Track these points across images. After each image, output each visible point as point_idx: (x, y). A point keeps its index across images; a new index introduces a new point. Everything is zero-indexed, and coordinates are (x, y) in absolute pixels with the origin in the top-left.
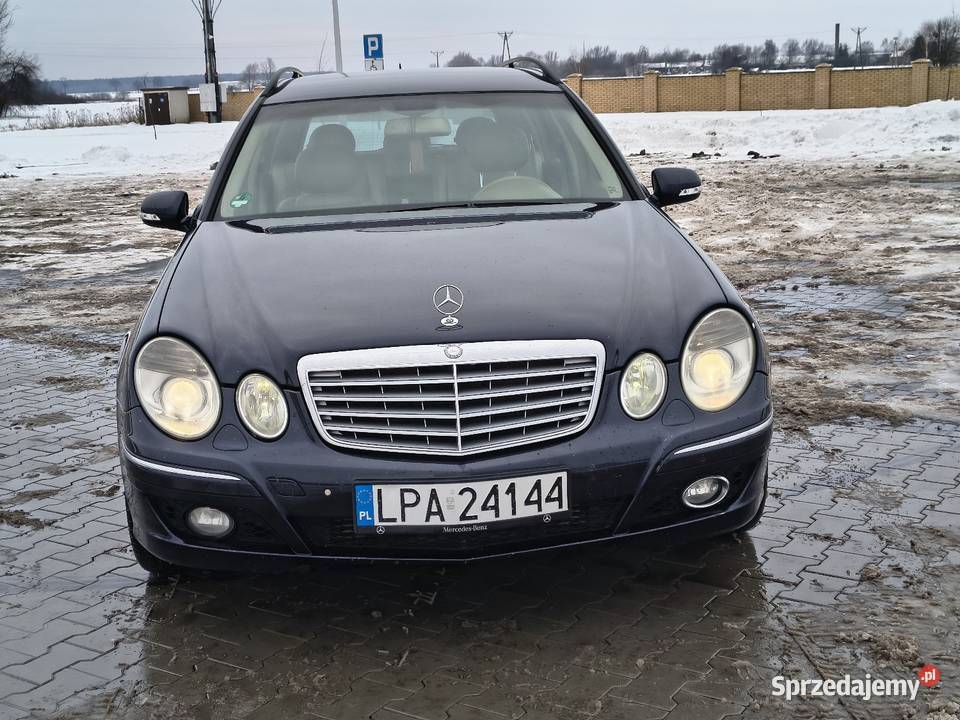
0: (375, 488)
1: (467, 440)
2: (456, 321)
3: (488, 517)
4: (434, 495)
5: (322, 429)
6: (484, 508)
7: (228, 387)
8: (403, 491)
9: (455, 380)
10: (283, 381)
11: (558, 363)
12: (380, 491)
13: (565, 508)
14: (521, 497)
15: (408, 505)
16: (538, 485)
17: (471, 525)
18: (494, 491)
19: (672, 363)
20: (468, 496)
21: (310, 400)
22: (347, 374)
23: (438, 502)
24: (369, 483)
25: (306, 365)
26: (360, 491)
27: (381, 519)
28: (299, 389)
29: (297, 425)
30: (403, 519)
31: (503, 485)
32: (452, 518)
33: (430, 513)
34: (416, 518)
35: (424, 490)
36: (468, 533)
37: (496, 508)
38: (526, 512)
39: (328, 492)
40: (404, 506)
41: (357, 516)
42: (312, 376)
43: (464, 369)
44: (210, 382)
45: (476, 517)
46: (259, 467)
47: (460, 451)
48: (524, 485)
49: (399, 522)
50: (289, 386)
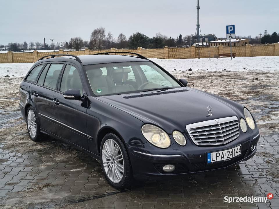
0: (211, 153)
2: (212, 115)
4: (223, 153)
8: (217, 153)
12: (212, 154)
15: (218, 156)
17: (229, 159)
23: (223, 155)
24: (210, 153)
26: (208, 155)
27: (212, 161)
30: (217, 160)
33: (222, 158)
34: (219, 159)
35: (221, 152)
38: (236, 155)
39: (200, 156)
40: (217, 157)
49: (216, 161)
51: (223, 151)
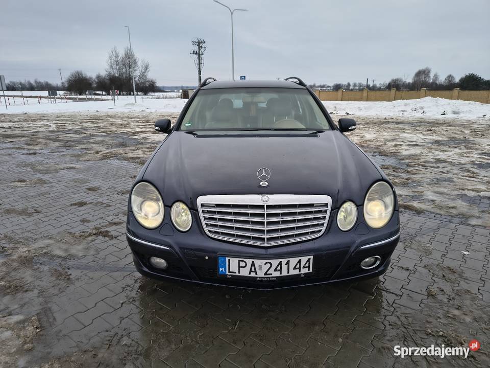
0: (227, 259)
1: (269, 239)
2: (267, 183)
3: (277, 274)
4: (253, 264)
5: (206, 229)
6: (275, 270)
7: (168, 207)
8: (239, 261)
9: (266, 212)
10: (190, 207)
11: (311, 205)
12: (229, 260)
13: (311, 271)
14: (292, 266)
15: (242, 267)
16: (300, 262)
17: (269, 278)
18: (280, 263)
19: (360, 206)
20: (269, 265)
21: (202, 216)
22: (218, 206)
23: (255, 267)
24: (225, 256)
25: (201, 200)
26: (220, 259)
27: (229, 272)
28: (197, 210)
29: (196, 226)
30: (239, 273)
31: (284, 261)
32: (261, 274)
33: (251, 271)
34: (245, 272)
35: (249, 262)
36: (267, 281)
37: (280, 271)
39: (207, 258)
40: (239, 267)
41: (219, 269)
42: (203, 205)
43: (269, 207)
44: (161, 203)
45: (271, 274)
46: (178, 244)
47: (266, 244)
48: (294, 261)
49: (237, 274)
50: (193, 209)
51: (253, 260)
